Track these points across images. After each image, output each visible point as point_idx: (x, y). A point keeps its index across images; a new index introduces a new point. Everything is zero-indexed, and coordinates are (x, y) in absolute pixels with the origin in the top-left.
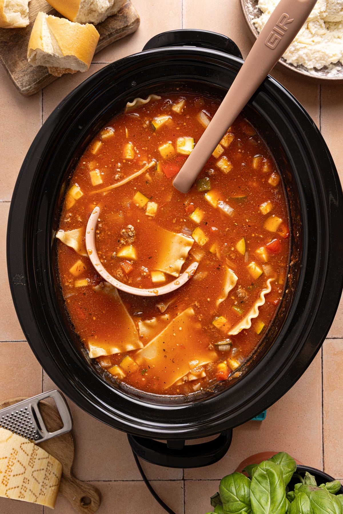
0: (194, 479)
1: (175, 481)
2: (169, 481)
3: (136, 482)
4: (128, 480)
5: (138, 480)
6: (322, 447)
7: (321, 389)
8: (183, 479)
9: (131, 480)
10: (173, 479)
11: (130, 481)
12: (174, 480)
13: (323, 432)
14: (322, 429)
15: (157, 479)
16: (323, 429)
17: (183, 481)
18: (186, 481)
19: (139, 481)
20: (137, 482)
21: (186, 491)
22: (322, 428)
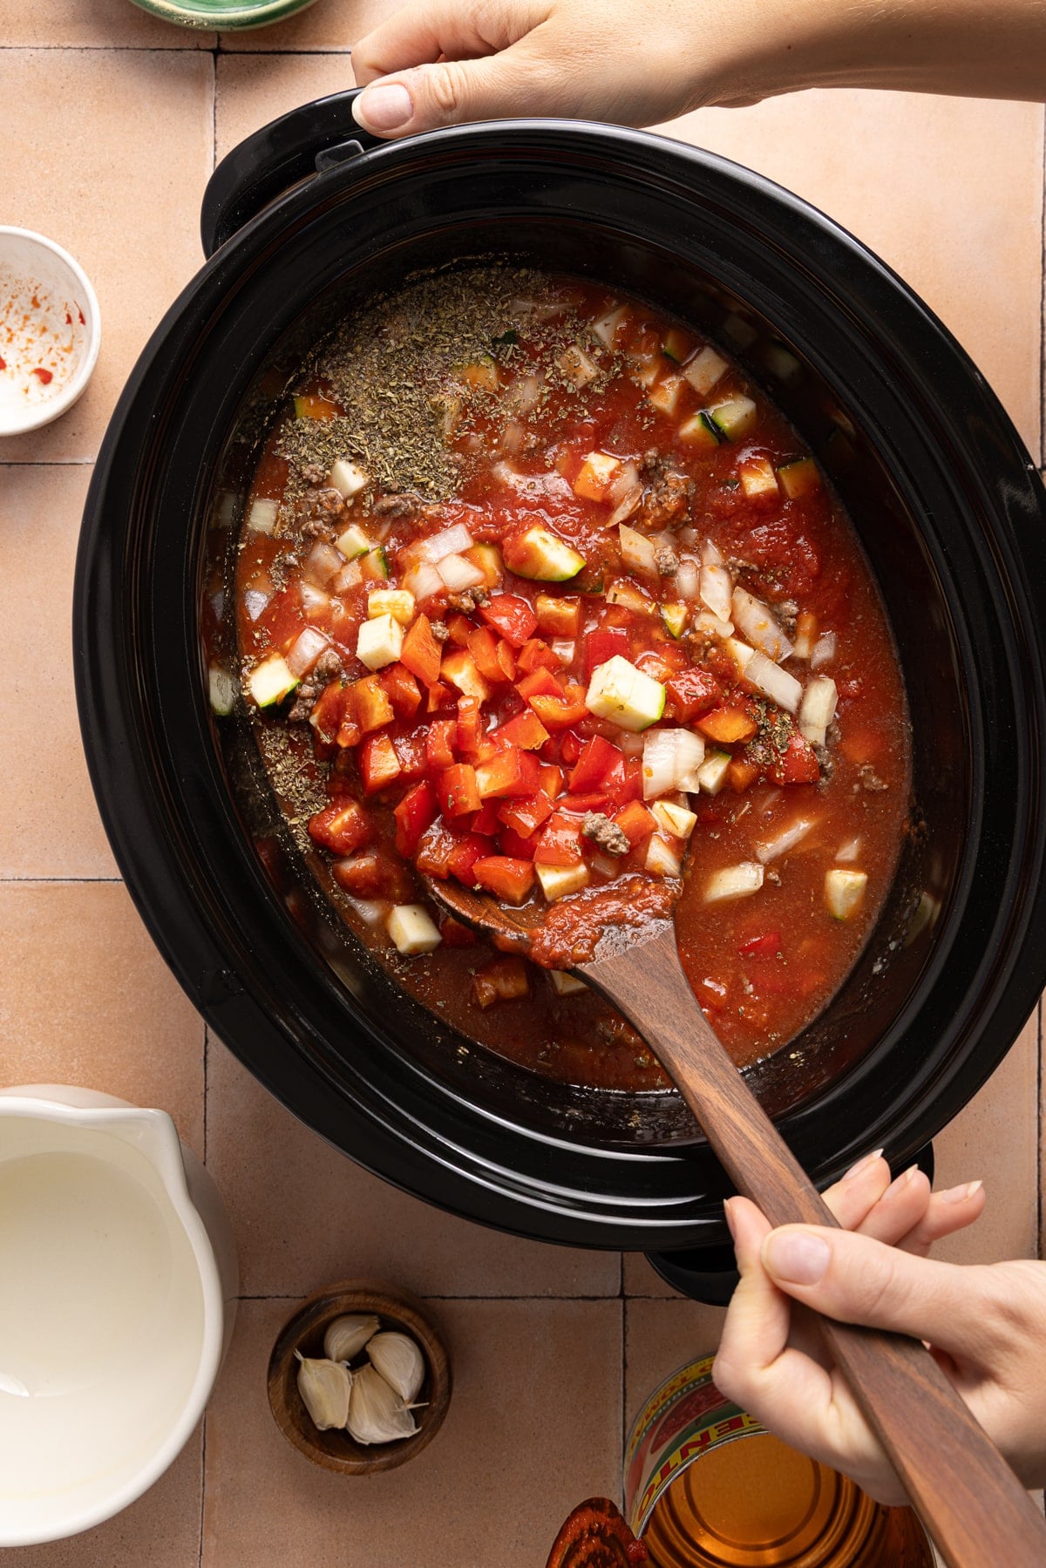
0: (654, 1296)
1: (598, 1301)
2: (581, 1301)
3: (481, 1301)
4: (457, 1295)
5: (489, 1295)
6: (1036, 1204)
7: (1037, 1032)
8: (622, 1296)
9: (467, 1295)
10: (592, 1294)
11: (465, 1298)
12: (595, 1298)
13: (1039, 1160)
14: (1036, 1152)
15: (545, 1295)
16: (1039, 1150)
17: (620, 1302)
18: (629, 1302)
19: (491, 1298)
20: (485, 1301)
21: (631, 1331)
22: (1036, 1148)
